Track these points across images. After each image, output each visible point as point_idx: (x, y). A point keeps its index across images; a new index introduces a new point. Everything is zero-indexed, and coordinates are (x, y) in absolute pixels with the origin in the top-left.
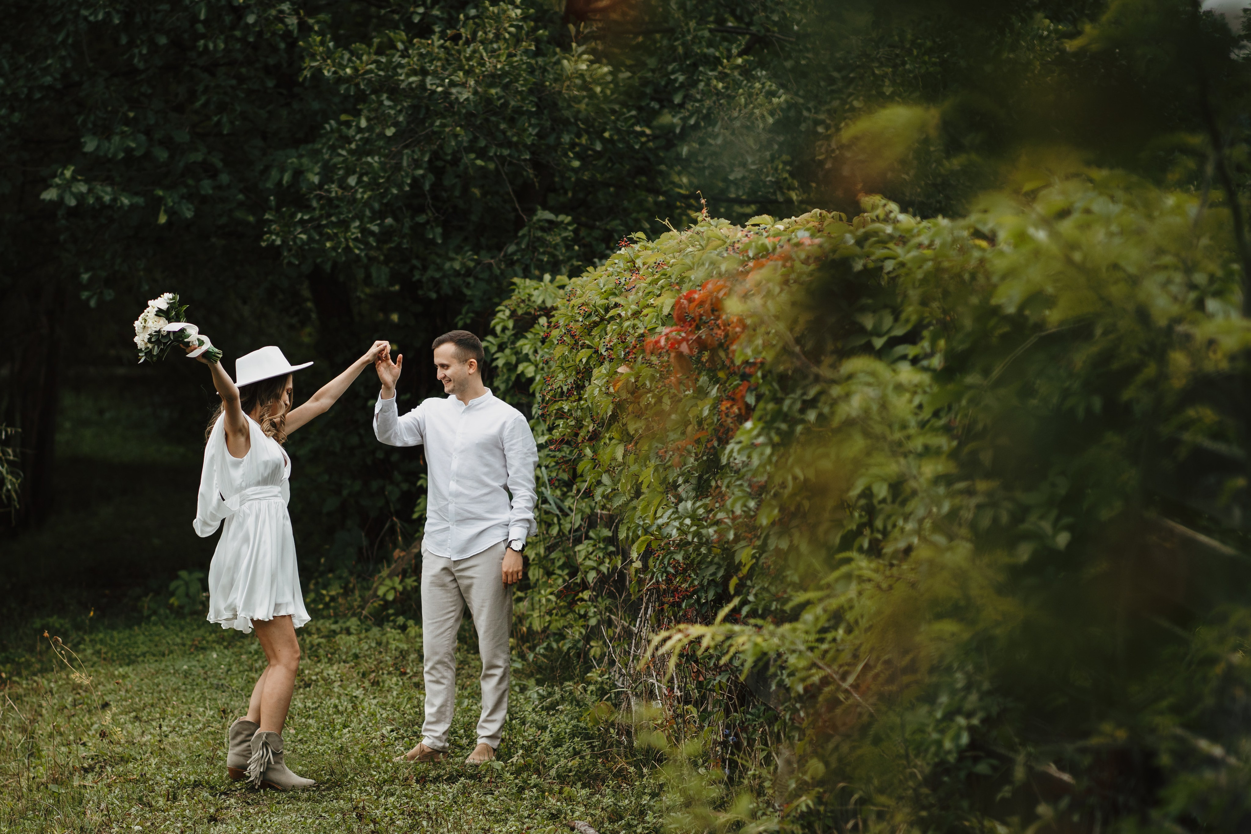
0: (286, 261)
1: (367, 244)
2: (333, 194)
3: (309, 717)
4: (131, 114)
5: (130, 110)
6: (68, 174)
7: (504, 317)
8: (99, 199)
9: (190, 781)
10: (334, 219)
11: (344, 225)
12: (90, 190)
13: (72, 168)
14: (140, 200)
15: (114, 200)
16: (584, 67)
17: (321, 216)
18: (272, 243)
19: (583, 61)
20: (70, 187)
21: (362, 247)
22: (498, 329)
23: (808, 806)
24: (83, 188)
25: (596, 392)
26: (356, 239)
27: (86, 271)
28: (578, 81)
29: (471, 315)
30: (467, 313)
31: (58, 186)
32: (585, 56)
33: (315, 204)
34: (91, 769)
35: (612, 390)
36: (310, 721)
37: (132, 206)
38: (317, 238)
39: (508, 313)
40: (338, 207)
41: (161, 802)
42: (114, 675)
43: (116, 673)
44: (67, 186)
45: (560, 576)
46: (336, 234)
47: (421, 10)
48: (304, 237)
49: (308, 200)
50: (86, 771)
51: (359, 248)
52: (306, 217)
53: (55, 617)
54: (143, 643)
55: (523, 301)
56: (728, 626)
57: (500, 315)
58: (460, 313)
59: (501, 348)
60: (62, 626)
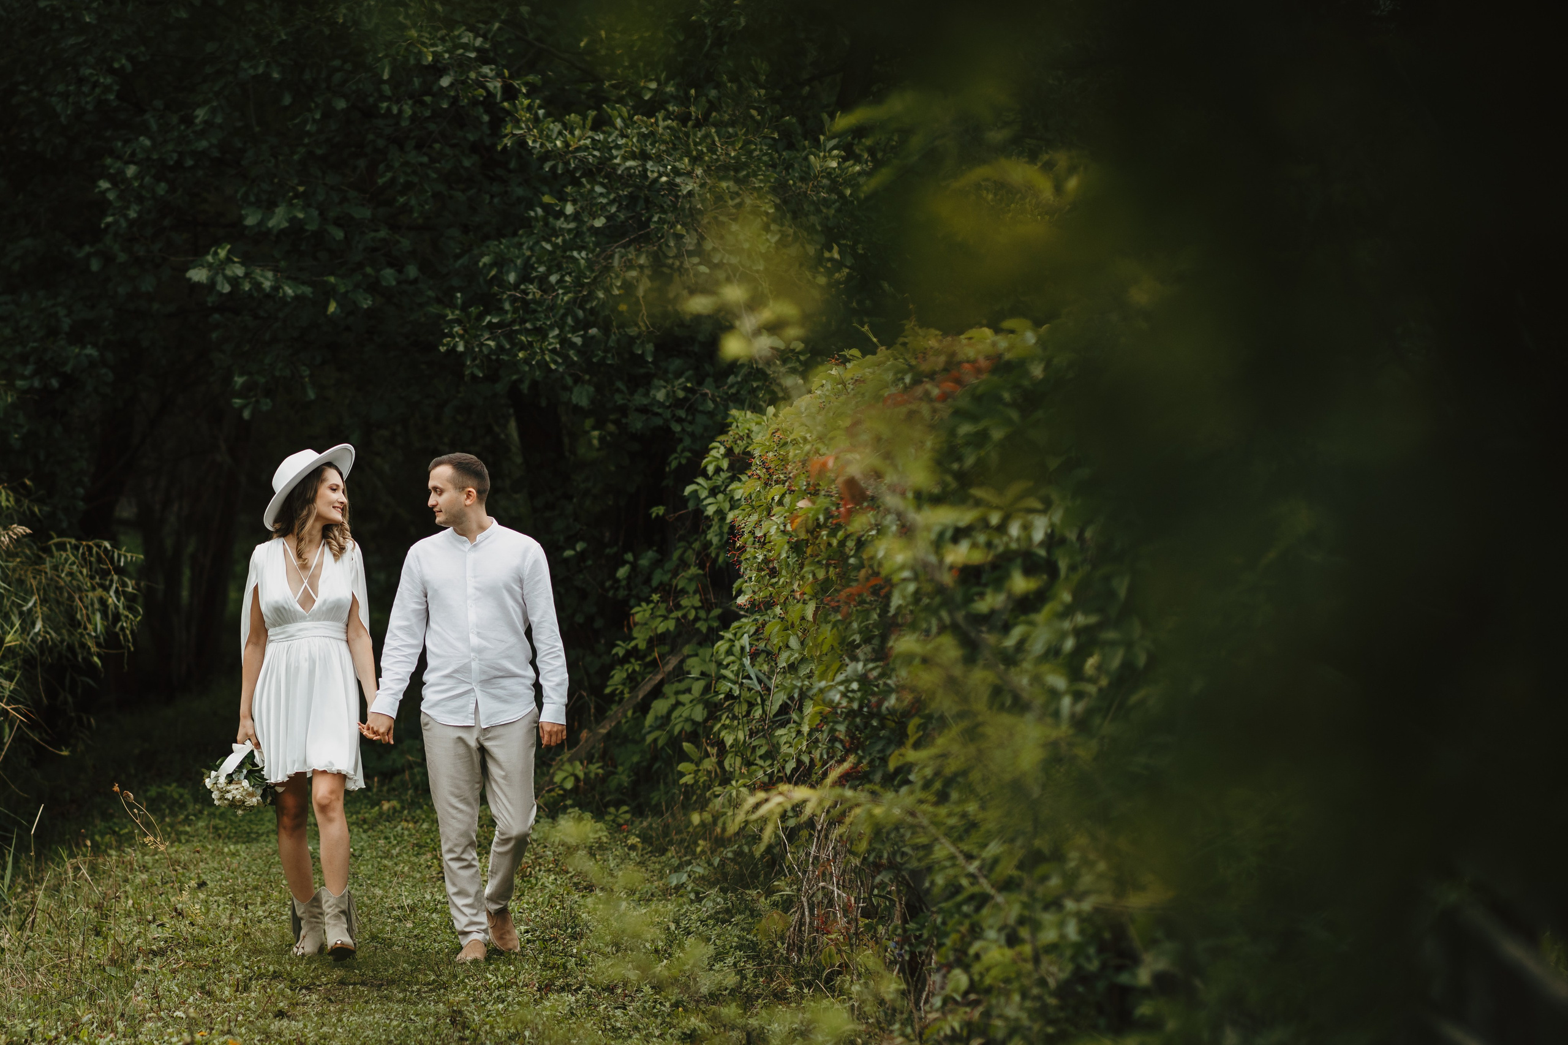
0: (467, 372)
1: (566, 357)
2: (530, 297)
3: (435, 910)
4: (301, 189)
5: (301, 184)
6: (222, 253)
7: (718, 455)
8: (258, 286)
9: (268, 971)
10: (528, 325)
11: (541, 333)
12: (247, 275)
13: (229, 247)
14: (307, 290)
15: (276, 288)
16: (834, 164)
17: (513, 322)
18: (452, 351)
19: (833, 158)
20: (224, 269)
21: (560, 361)
22: (711, 469)
23: (953, 1029)
24: (239, 271)
25: (773, 530)
26: (554, 351)
27: (241, 374)
28: (825, 181)
29: (688, 454)
30: (683, 451)
31: (210, 266)
32: (835, 152)
33: (507, 306)
34: (161, 953)
35: (789, 528)
36: (434, 915)
37: (296, 298)
38: (508, 346)
39: (722, 450)
40: (535, 311)
41: (227, 991)
42: (223, 853)
43: (226, 850)
44: (219, 268)
45: (762, 767)
46: (531, 344)
47: (653, 85)
48: (492, 343)
49: (500, 301)
50: (155, 954)
51: (555, 362)
52: (495, 320)
53: (174, 785)
54: (269, 821)
55: (741, 438)
56: (838, 790)
57: (714, 453)
58: (675, 451)
59: (713, 492)
60: (181, 796)
